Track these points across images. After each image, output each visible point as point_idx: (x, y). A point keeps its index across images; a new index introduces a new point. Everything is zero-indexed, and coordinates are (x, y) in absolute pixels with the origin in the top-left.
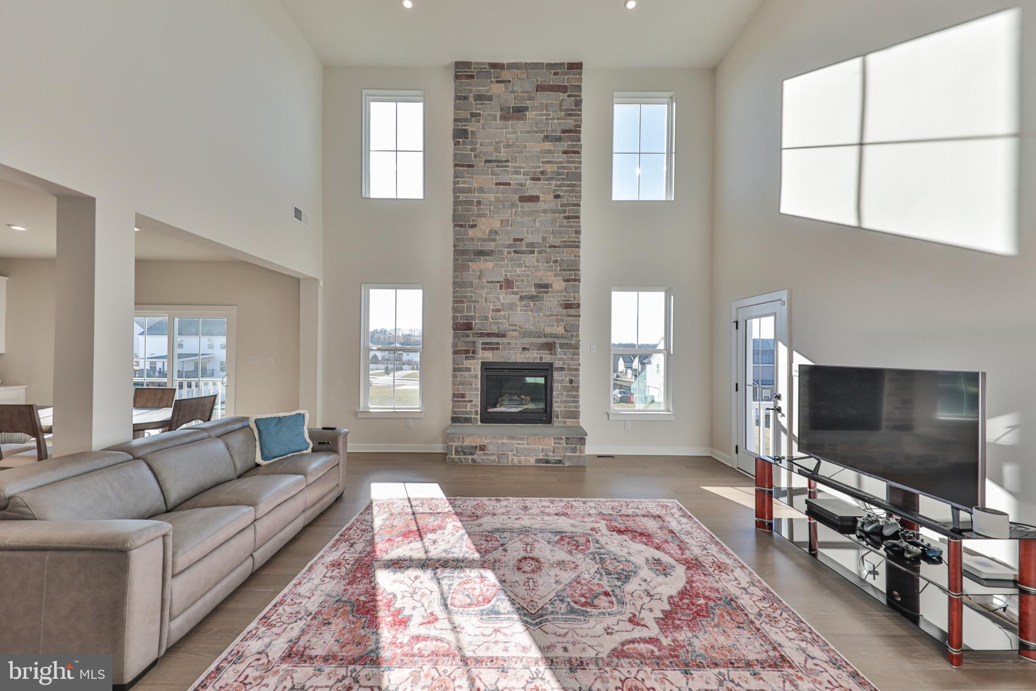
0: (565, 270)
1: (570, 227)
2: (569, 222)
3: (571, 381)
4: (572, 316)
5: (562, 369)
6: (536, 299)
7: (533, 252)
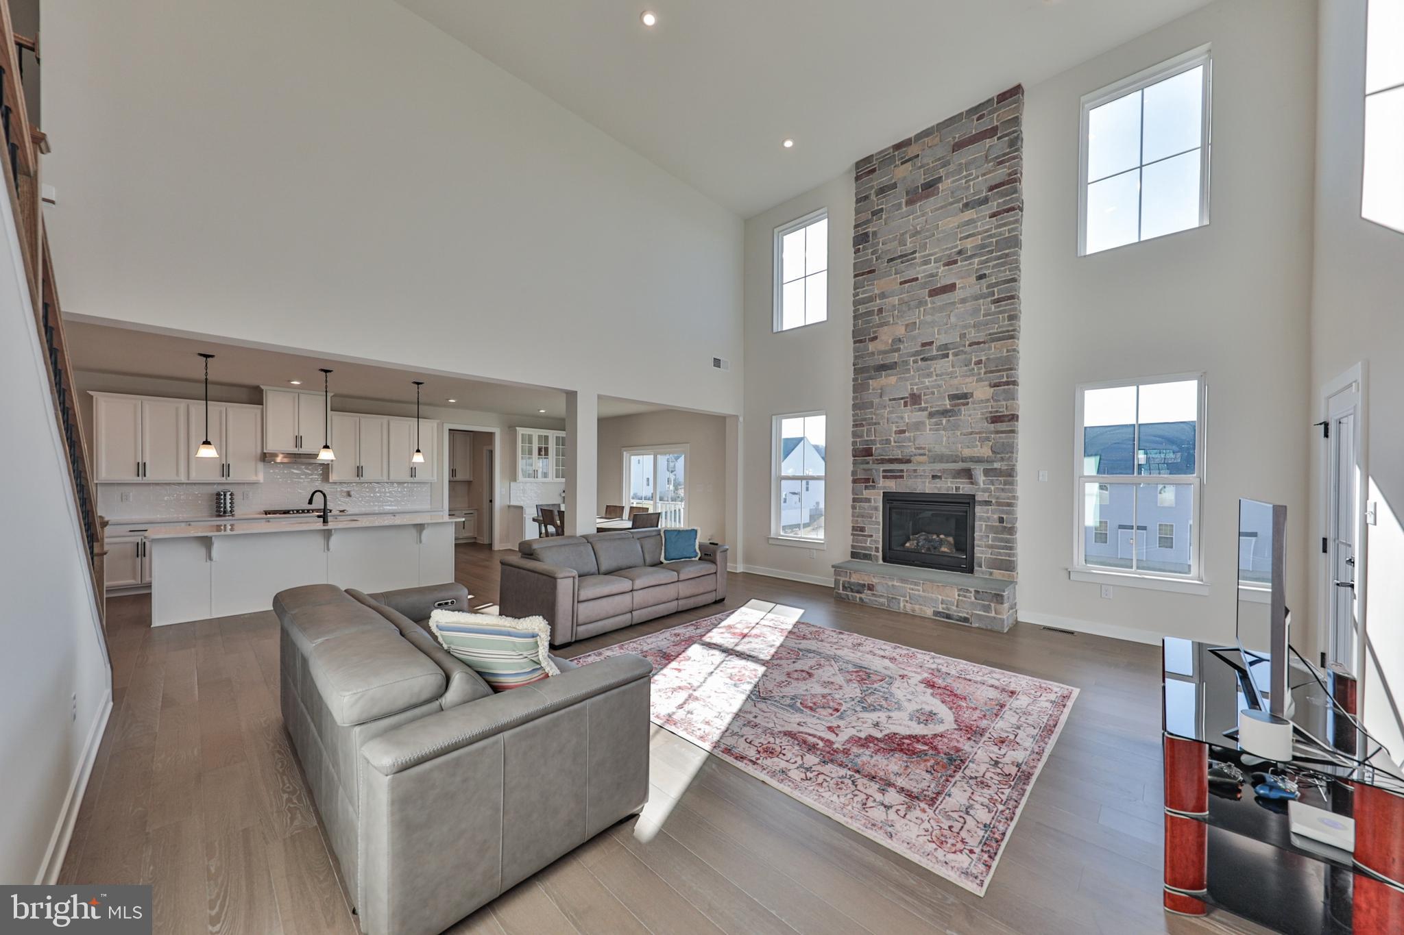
0: (992, 372)
1: (1001, 312)
2: (999, 307)
3: (1001, 520)
4: (1002, 432)
5: (988, 503)
6: (950, 414)
7: (947, 356)
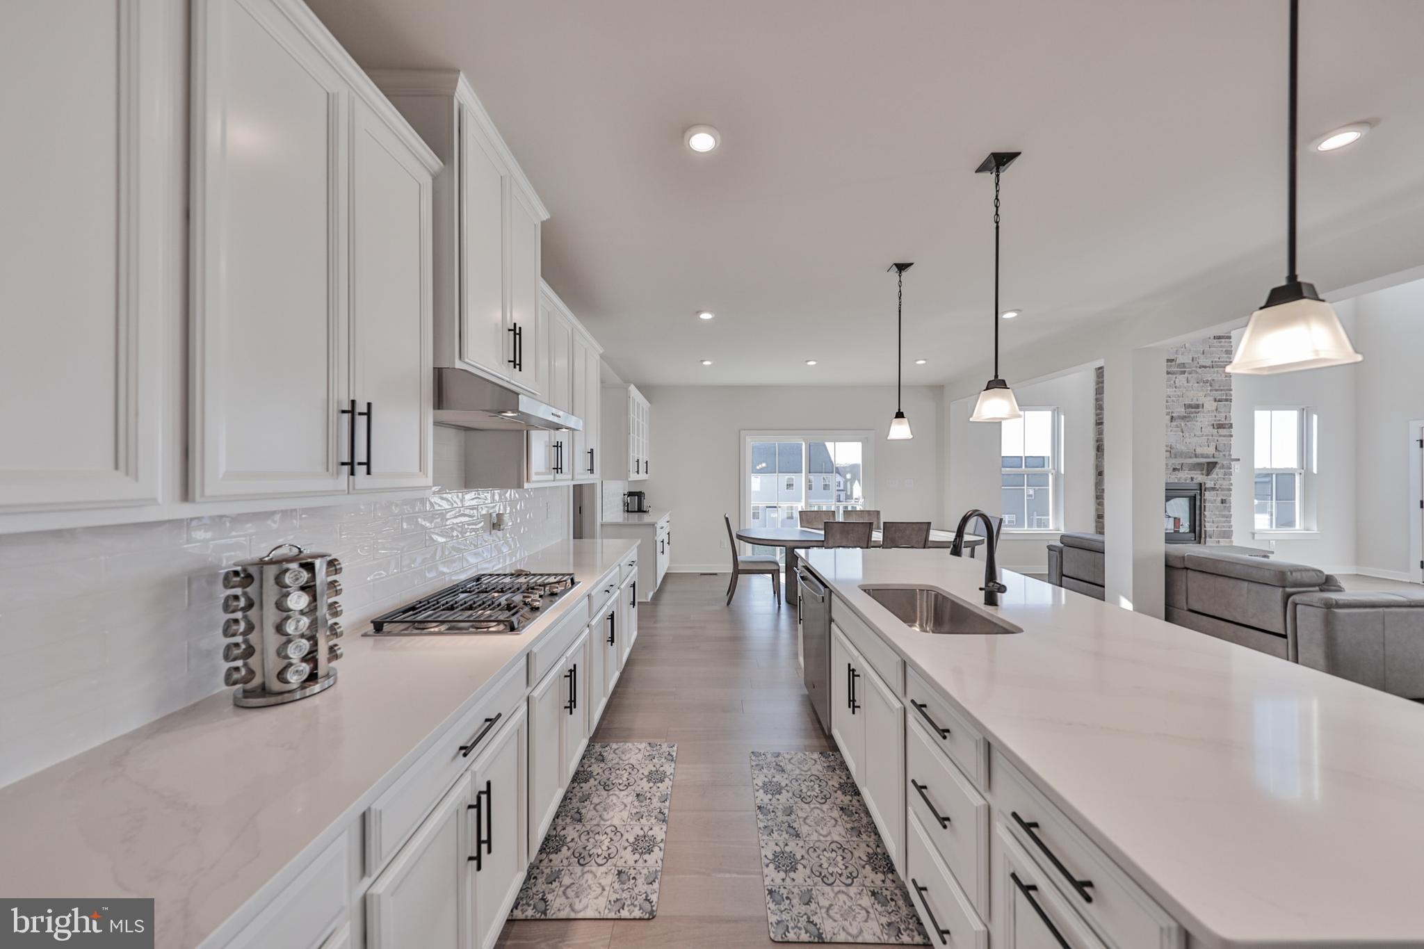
0: (1216, 390)
1: (1221, 347)
2: (1220, 342)
3: (1223, 501)
4: (1224, 436)
5: (1213, 489)
6: (1188, 419)
7: (1184, 373)
